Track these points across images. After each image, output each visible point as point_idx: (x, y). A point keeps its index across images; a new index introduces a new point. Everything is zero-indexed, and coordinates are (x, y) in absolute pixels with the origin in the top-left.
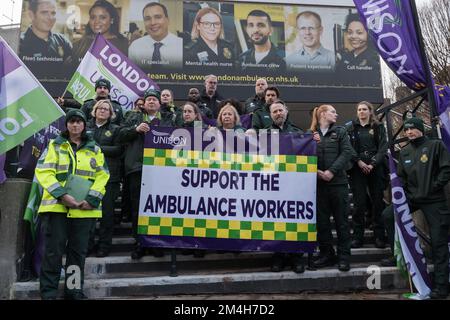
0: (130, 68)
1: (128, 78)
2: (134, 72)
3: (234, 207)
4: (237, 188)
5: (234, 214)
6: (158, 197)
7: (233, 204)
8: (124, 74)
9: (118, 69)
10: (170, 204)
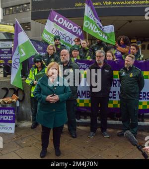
0: (68, 22)
1: (68, 28)
2: (70, 24)
3: (115, 95)
4: (116, 86)
5: (115, 98)
6: (82, 91)
7: (114, 94)
8: (66, 26)
9: (63, 25)
10: (87, 94)
